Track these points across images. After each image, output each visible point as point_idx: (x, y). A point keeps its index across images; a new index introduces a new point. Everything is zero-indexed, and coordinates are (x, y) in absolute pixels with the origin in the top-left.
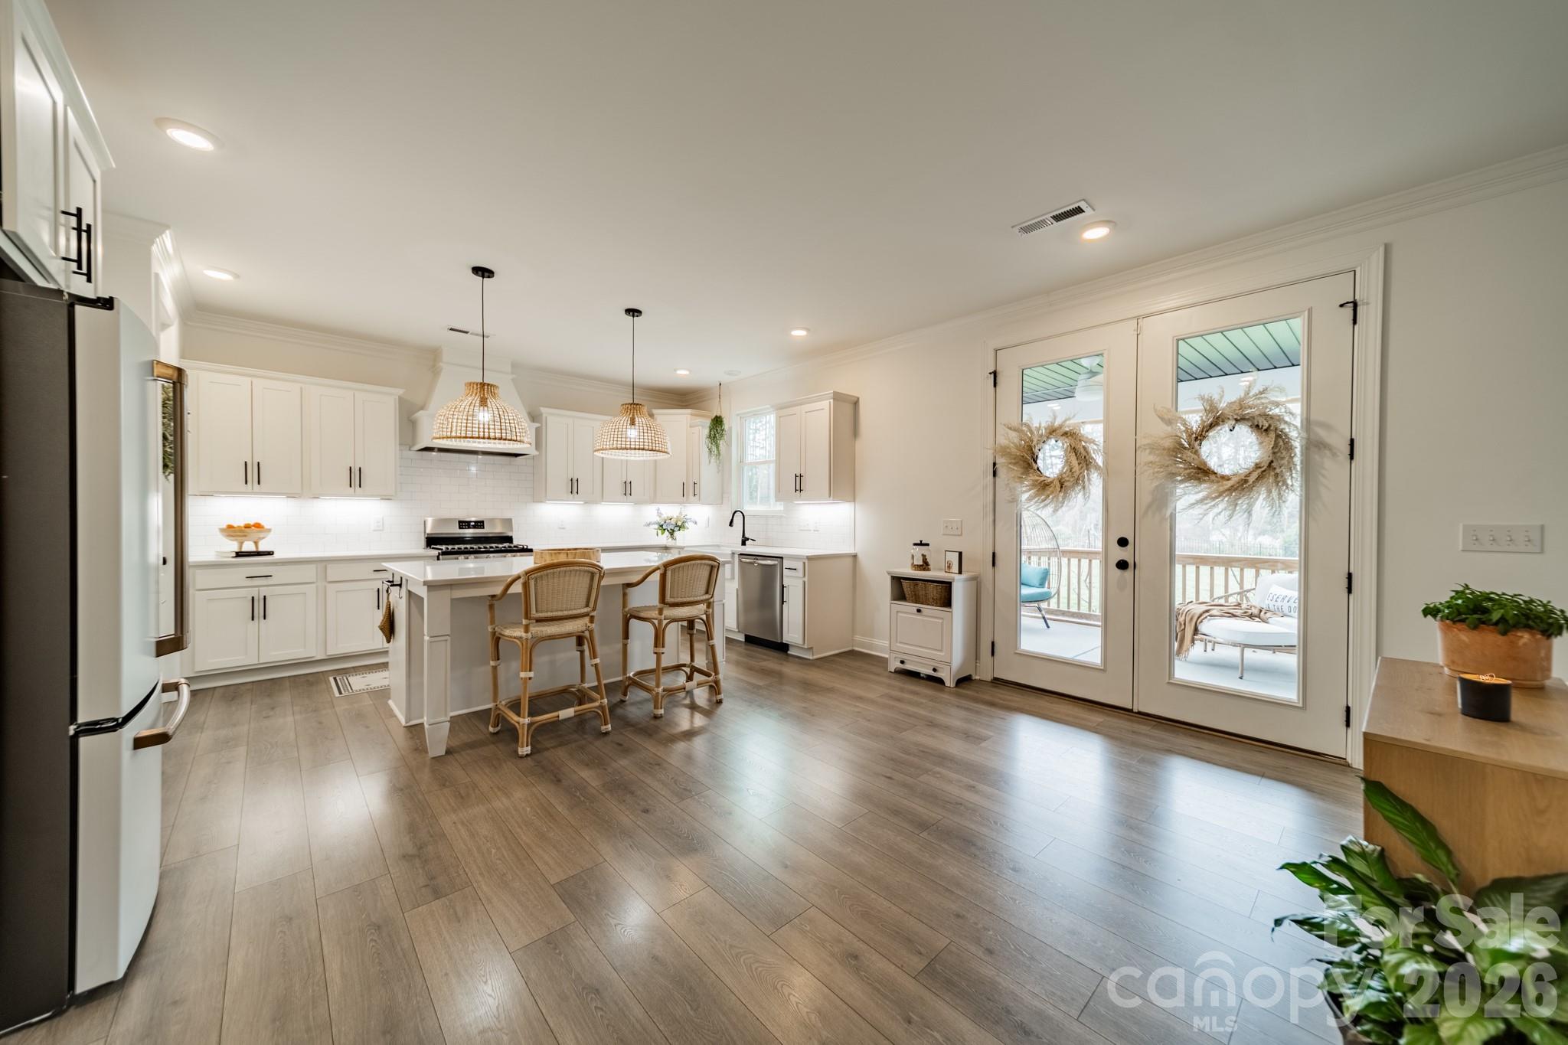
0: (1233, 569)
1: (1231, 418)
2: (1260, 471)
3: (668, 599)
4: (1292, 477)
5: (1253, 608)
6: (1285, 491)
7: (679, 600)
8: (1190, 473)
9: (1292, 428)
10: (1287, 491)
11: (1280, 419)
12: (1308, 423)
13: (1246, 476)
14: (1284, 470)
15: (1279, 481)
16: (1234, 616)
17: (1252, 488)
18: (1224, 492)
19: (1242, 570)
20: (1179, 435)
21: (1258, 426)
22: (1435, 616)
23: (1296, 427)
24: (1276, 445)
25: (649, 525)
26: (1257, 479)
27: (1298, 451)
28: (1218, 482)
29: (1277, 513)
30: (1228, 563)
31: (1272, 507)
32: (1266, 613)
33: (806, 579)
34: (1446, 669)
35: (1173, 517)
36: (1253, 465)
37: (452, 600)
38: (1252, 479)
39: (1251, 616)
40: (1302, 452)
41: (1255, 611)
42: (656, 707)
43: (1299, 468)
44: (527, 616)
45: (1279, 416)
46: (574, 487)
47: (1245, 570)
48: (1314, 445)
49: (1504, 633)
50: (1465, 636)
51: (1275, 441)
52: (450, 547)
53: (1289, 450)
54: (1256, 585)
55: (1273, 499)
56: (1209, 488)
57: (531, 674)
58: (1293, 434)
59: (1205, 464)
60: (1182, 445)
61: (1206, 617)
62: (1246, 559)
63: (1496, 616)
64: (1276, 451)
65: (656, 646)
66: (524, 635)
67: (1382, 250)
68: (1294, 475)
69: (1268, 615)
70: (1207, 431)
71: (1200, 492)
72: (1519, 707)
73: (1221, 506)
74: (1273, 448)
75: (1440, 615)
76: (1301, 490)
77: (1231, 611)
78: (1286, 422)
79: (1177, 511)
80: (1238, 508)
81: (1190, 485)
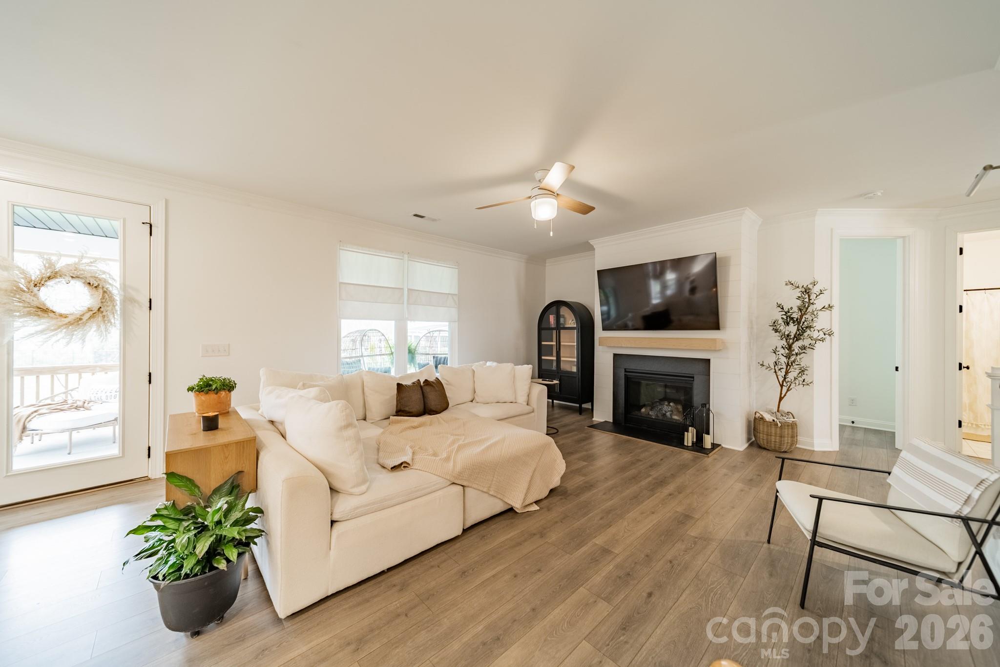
0: (58, 375)
1: (68, 275)
2: (92, 313)
4: (114, 318)
5: (78, 402)
6: (109, 327)
8: (30, 311)
9: (114, 288)
10: (111, 326)
11: (105, 281)
12: (124, 287)
13: (81, 316)
14: (109, 314)
15: (105, 320)
16: (62, 410)
17: (85, 324)
18: (62, 326)
19: (67, 375)
20: (18, 280)
21: (89, 283)
22: (192, 391)
23: (117, 287)
24: (103, 298)
26: (89, 318)
27: (118, 303)
28: (57, 318)
29: (104, 340)
30: (53, 371)
31: (101, 337)
32: (89, 403)
34: (197, 414)
35: (10, 345)
36: (86, 308)
38: (85, 318)
39: (77, 408)
40: (120, 303)
41: (80, 404)
43: (119, 312)
45: (105, 279)
47: (69, 375)
48: (128, 300)
49: (217, 394)
50: (203, 397)
51: (103, 295)
53: (112, 302)
54: (79, 385)
55: (101, 331)
56: (48, 323)
58: (115, 292)
59: (44, 305)
60: (19, 288)
61: (35, 416)
62: (70, 367)
63: (214, 387)
64: (103, 300)
67: (164, 201)
68: (116, 317)
69: (90, 405)
70: (46, 281)
71: (39, 325)
72: (221, 423)
73: (60, 336)
74: (101, 299)
75: (194, 390)
76: (121, 326)
77: (59, 407)
78: (110, 284)
79: (15, 339)
80: (74, 337)
81: (28, 319)
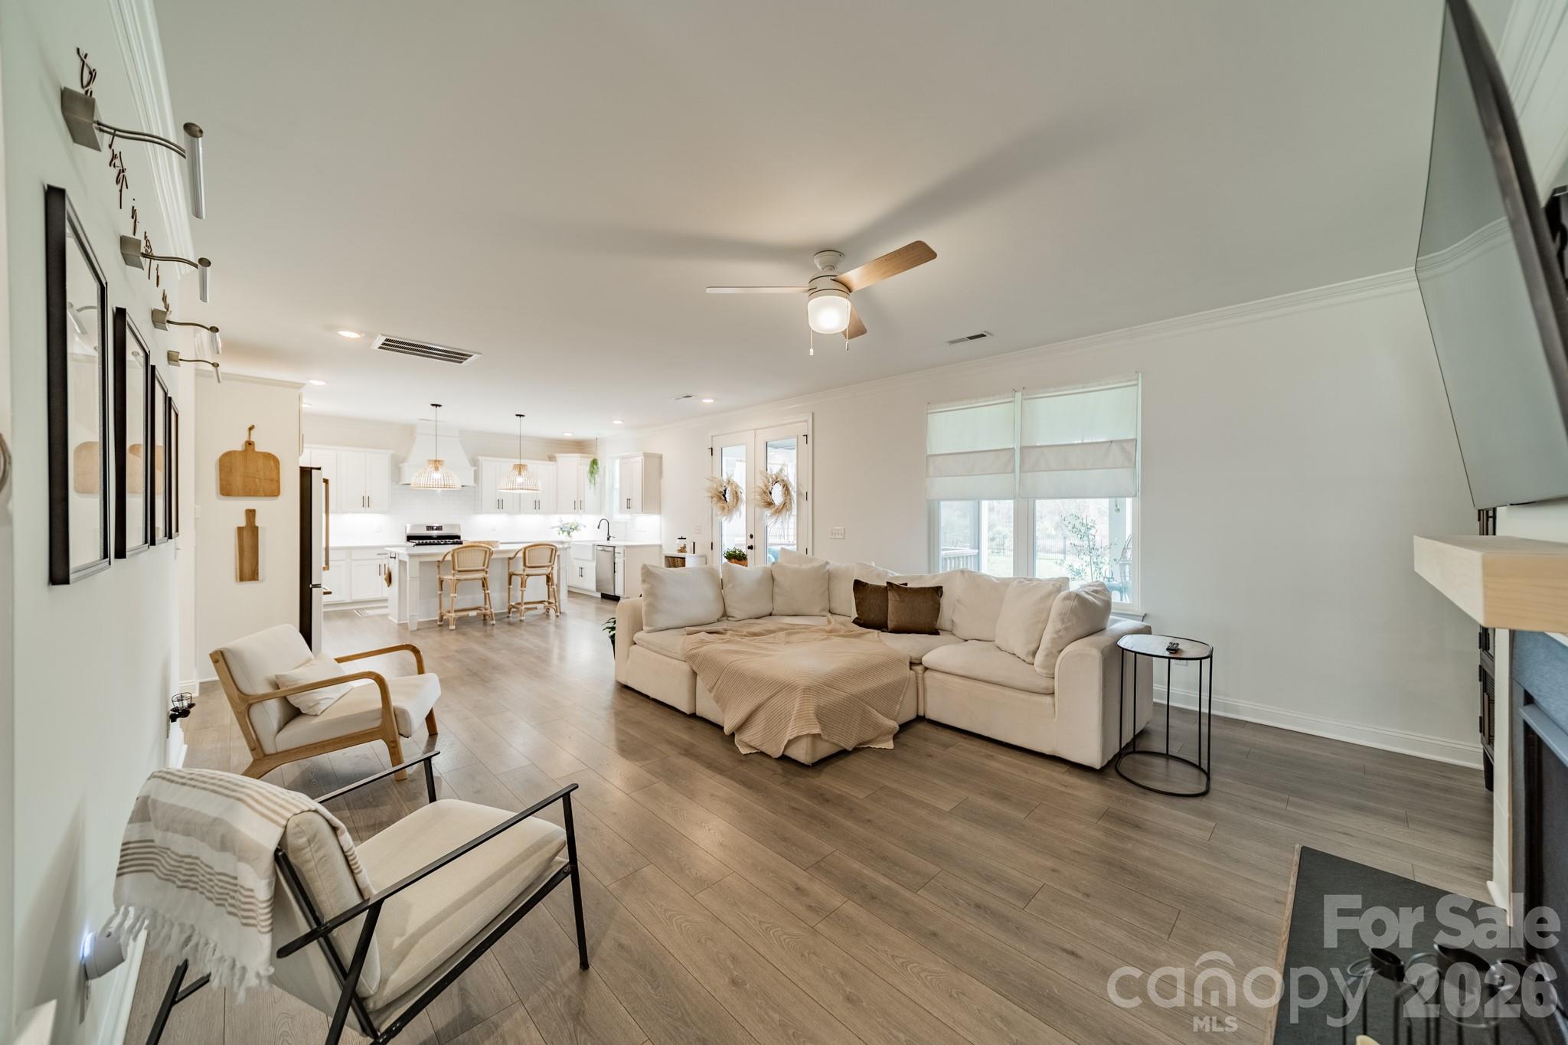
2: (785, 503)
3: (527, 564)
4: (793, 507)
6: (791, 513)
7: (533, 565)
8: (768, 504)
9: (791, 487)
15: (790, 509)
17: (783, 511)
21: (782, 485)
25: (553, 528)
28: (775, 508)
33: (625, 558)
36: (783, 501)
37: (421, 563)
38: (783, 507)
40: (794, 496)
42: (521, 616)
43: (794, 503)
44: (454, 569)
45: (787, 481)
46: (500, 505)
48: (798, 495)
52: (421, 541)
53: (790, 496)
56: (773, 511)
57: (456, 595)
58: (791, 489)
59: (771, 500)
60: (766, 492)
64: (786, 496)
65: (522, 587)
66: (452, 578)
76: (795, 513)
78: (789, 484)
81: (769, 509)
